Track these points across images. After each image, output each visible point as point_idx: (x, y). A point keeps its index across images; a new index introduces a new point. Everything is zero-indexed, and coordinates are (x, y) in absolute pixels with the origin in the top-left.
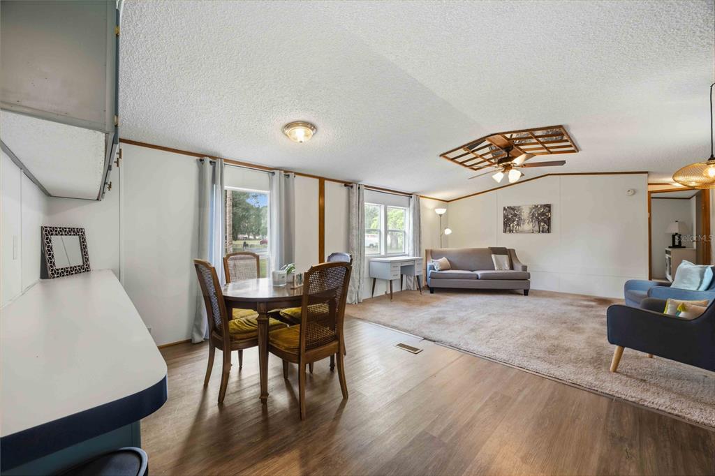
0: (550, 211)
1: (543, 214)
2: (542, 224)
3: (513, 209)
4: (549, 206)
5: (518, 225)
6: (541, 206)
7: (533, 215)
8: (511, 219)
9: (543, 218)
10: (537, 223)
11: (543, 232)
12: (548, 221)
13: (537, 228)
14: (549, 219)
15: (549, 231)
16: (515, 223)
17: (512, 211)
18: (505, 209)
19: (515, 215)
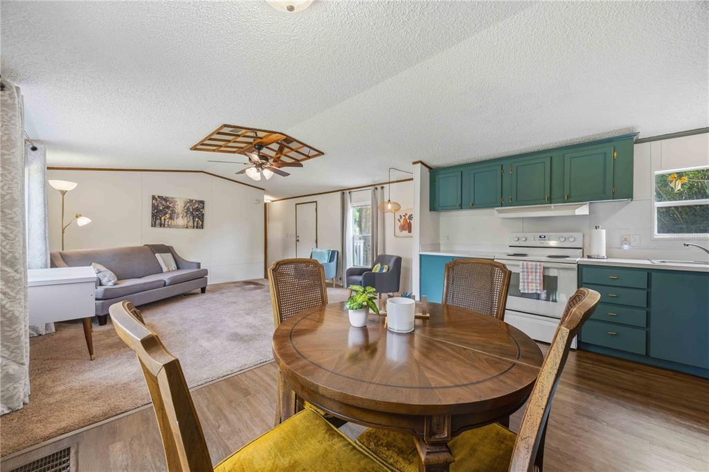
0: (203, 208)
1: (197, 210)
2: (197, 220)
3: (166, 199)
4: (202, 202)
5: (171, 218)
6: (196, 201)
7: (188, 209)
8: (161, 211)
9: (197, 213)
10: (191, 218)
11: (197, 228)
12: (201, 217)
13: (191, 224)
14: (203, 215)
15: (202, 227)
16: (168, 216)
17: (163, 202)
18: (154, 198)
19: (168, 207)
